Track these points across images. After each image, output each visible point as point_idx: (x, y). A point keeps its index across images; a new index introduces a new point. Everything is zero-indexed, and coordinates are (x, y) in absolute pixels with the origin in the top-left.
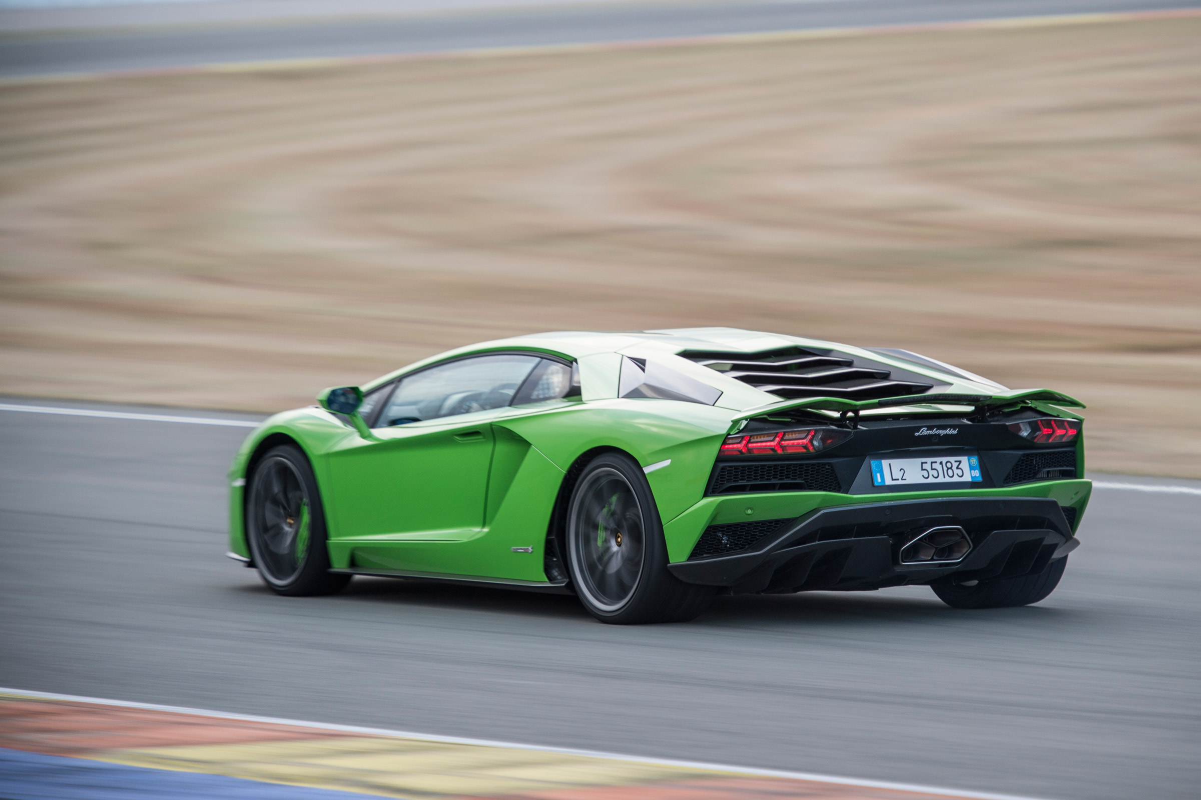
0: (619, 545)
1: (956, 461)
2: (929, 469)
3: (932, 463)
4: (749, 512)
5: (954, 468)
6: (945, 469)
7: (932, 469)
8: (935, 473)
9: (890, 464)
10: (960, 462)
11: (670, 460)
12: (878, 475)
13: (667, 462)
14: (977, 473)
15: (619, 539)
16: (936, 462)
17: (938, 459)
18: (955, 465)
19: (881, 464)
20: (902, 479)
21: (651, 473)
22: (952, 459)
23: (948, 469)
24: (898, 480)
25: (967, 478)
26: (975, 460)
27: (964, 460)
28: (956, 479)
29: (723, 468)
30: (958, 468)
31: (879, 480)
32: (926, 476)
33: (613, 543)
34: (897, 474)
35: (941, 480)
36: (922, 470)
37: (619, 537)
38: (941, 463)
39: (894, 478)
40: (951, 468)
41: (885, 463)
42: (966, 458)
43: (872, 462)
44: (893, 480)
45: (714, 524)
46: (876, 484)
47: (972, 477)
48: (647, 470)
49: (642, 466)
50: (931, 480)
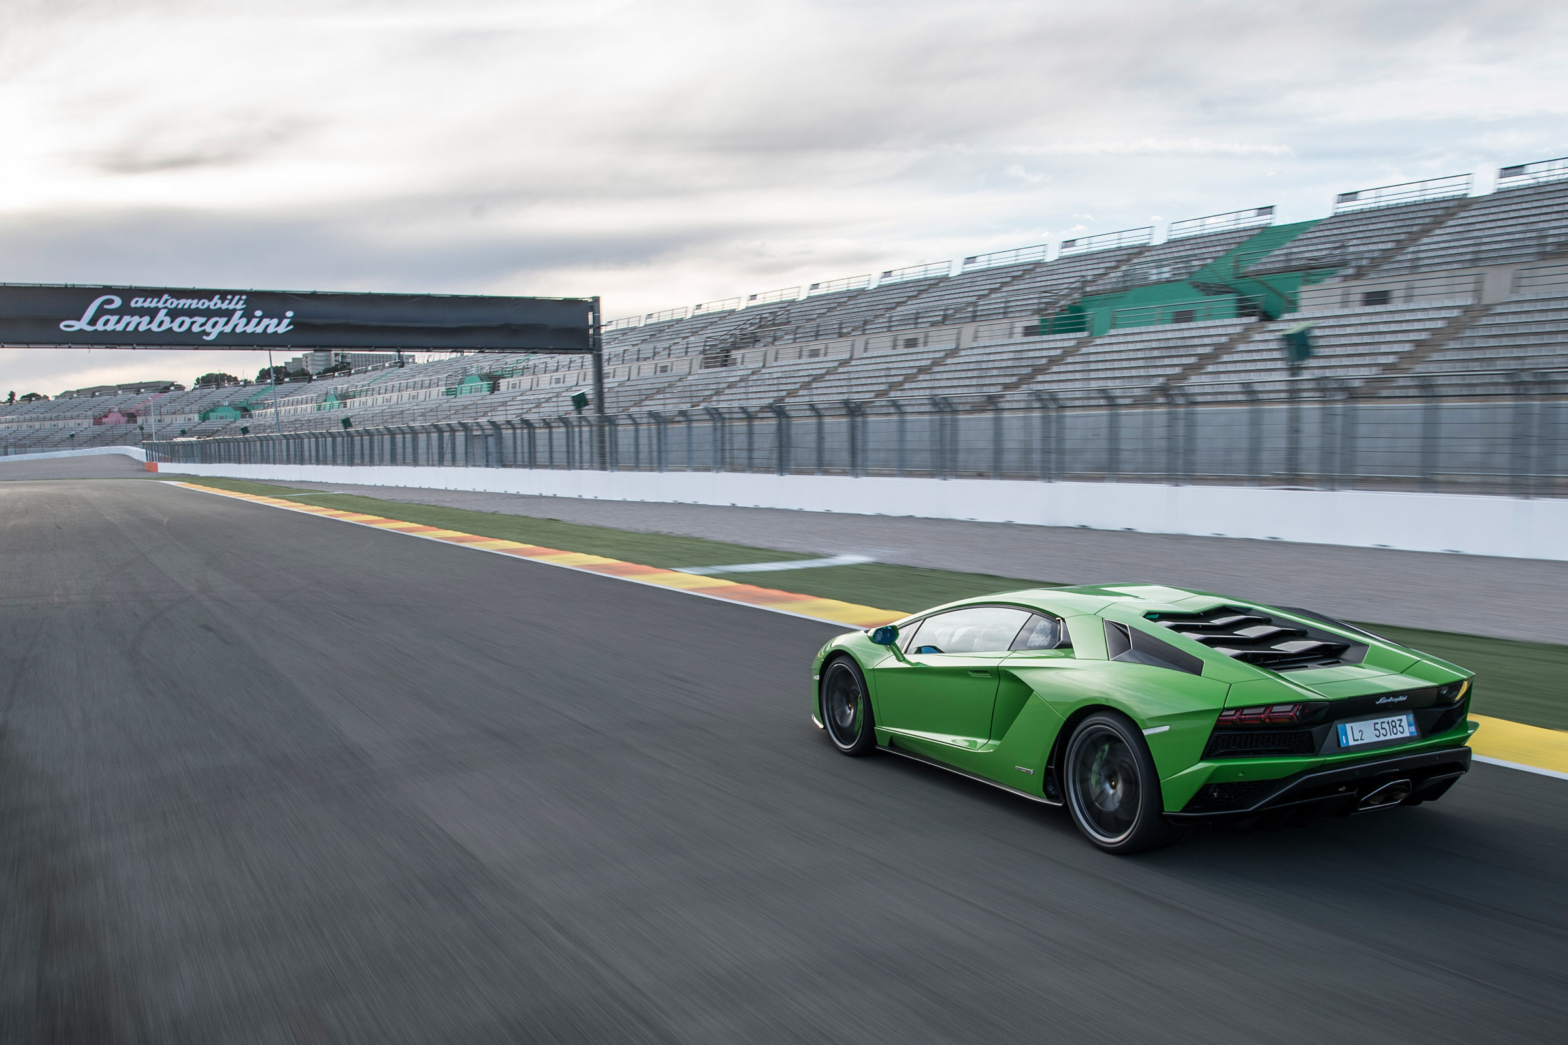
0: (1114, 787)
1: (1398, 720)
2: (1380, 729)
3: (1382, 723)
4: (1241, 775)
5: (1397, 726)
6: (1391, 727)
7: (1382, 728)
8: (1383, 731)
9: (1352, 727)
10: (1401, 720)
11: (1168, 727)
12: (1344, 737)
13: (1166, 728)
14: (1413, 729)
15: (1113, 783)
16: (1384, 722)
17: (1385, 720)
18: (1398, 723)
19: (1345, 726)
20: (1361, 739)
21: (1148, 736)
22: (1396, 718)
23: (1393, 727)
24: (1358, 740)
25: (1407, 734)
26: (1411, 717)
27: (1404, 718)
28: (1399, 736)
29: (1218, 736)
30: (1400, 726)
31: (1345, 742)
32: (1378, 735)
33: (1107, 786)
34: (1357, 736)
35: (1389, 737)
36: (1375, 729)
37: (1113, 781)
38: (1388, 723)
39: (1355, 739)
40: (1395, 727)
41: (1348, 726)
42: (1405, 716)
43: (1338, 726)
44: (1354, 740)
45: (1209, 783)
46: (1342, 745)
47: (1410, 733)
48: (1146, 732)
49: (1141, 728)
50: (1382, 738)
